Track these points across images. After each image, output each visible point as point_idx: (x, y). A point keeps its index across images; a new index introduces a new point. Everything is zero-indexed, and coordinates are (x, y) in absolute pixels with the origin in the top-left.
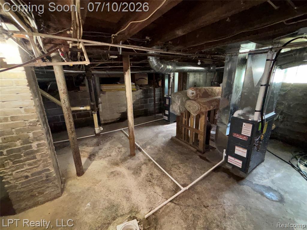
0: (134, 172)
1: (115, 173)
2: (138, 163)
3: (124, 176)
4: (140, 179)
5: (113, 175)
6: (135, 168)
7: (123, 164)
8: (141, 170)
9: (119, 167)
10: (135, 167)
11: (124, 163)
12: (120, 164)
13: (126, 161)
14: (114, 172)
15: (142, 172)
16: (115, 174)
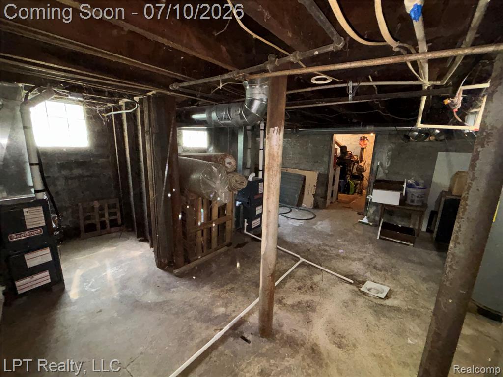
0: (310, 311)
1: (337, 340)
2: (287, 312)
3: (329, 322)
4: (317, 299)
5: (343, 340)
6: (302, 312)
7: (305, 339)
8: (299, 303)
9: (318, 343)
10: (300, 314)
11: (302, 338)
12: (309, 345)
13: (292, 337)
14: (335, 343)
15: (301, 301)
16: (339, 338)
